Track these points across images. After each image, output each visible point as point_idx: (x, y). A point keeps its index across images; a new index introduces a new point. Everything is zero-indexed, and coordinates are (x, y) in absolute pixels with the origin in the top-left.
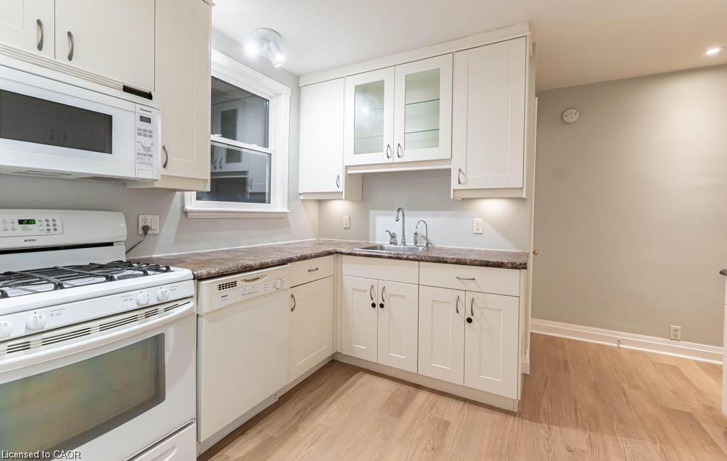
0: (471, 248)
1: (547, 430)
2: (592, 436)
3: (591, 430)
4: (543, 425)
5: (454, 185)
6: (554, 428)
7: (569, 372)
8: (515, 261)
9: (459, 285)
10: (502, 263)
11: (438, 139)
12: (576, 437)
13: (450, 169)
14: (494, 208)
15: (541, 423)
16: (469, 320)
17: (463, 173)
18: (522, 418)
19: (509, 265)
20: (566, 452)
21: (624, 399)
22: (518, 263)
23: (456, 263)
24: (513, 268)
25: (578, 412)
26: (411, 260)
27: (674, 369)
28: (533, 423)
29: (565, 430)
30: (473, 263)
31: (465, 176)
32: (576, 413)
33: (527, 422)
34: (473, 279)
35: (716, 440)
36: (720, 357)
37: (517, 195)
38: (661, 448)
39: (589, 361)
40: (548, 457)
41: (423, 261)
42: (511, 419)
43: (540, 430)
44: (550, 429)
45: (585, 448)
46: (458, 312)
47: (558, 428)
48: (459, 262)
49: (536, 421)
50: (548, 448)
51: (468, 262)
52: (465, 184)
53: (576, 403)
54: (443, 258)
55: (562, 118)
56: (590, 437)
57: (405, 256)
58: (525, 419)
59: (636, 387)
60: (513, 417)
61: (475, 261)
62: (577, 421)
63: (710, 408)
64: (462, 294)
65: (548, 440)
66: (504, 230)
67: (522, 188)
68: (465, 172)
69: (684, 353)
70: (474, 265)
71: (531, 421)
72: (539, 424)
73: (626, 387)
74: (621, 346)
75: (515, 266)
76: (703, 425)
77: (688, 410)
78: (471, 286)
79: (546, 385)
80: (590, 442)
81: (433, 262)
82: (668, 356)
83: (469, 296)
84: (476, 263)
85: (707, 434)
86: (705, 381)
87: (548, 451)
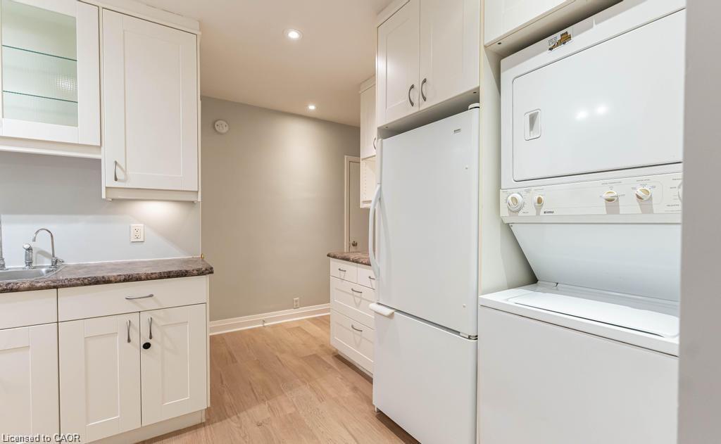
0: (130, 260)
1: (237, 420)
2: (270, 403)
3: (268, 400)
4: (233, 418)
5: (107, 180)
6: (241, 415)
7: (236, 362)
8: (200, 267)
9: (131, 307)
10: (187, 271)
11: (75, 114)
12: (259, 411)
13: (99, 161)
14: (158, 212)
15: (229, 417)
16: (147, 346)
17: (120, 167)
18: (212, 424)
19: (195, 272)
20: (257, 428)
21: (279, 363)
22: (204, 269)
23: (125, 280)
24: (198, 275)
25: (255, 391)
26: (41, 288)
27: (299, 329)
28: (223, 421)
29: (250, 411)
30: (149, 277)
31: (125, 172)
32: (253, 391)
33: (218, 424)
34: (151, 296)
35: (332, 364)
36: (328, 310)
37: (191, 198)
38: (310, 385)
39: (248, 345)
40: (246, 442)
41: (63, 286)
42: (202, 432)
43: (231, 423)
44: (238, 417)
45: (269, 415)
46: (129, 341)
47: (244, 413)
48: (128, 279)
49: (226, 418)
50: (243, 435)
51: (143, 277)
52: (124, 181)
53: (250, 384)
54: (103, 277)
55: (214, 127)
56: (269, 406)
57: (26, 285)
58: (215, 422)
59: (283, 352)
60: (203, 428)
61: (152, 274)
62: (256, 398)
63: (322, 346)
64: (134, 319)
65: (241, 428)
66: (170, 235)
67: (197, 192)
68: (124, 168)
69: (315, 314)
70: (152, 279)
71: (221, 420)
72: (229, 420)
73: (277, 354)
74: (265, 324)
75: (201, 273)
76: (323, 358)
77: (314, 353)
78: (149, 304)
79: (222, 382)
80: (271, 409)
81: (85, 285)
82: (294, 321)
83: (145, 317)
84: (154, 276)
85: (326, 363)
86: (315, 330)
87: (244, 438)
